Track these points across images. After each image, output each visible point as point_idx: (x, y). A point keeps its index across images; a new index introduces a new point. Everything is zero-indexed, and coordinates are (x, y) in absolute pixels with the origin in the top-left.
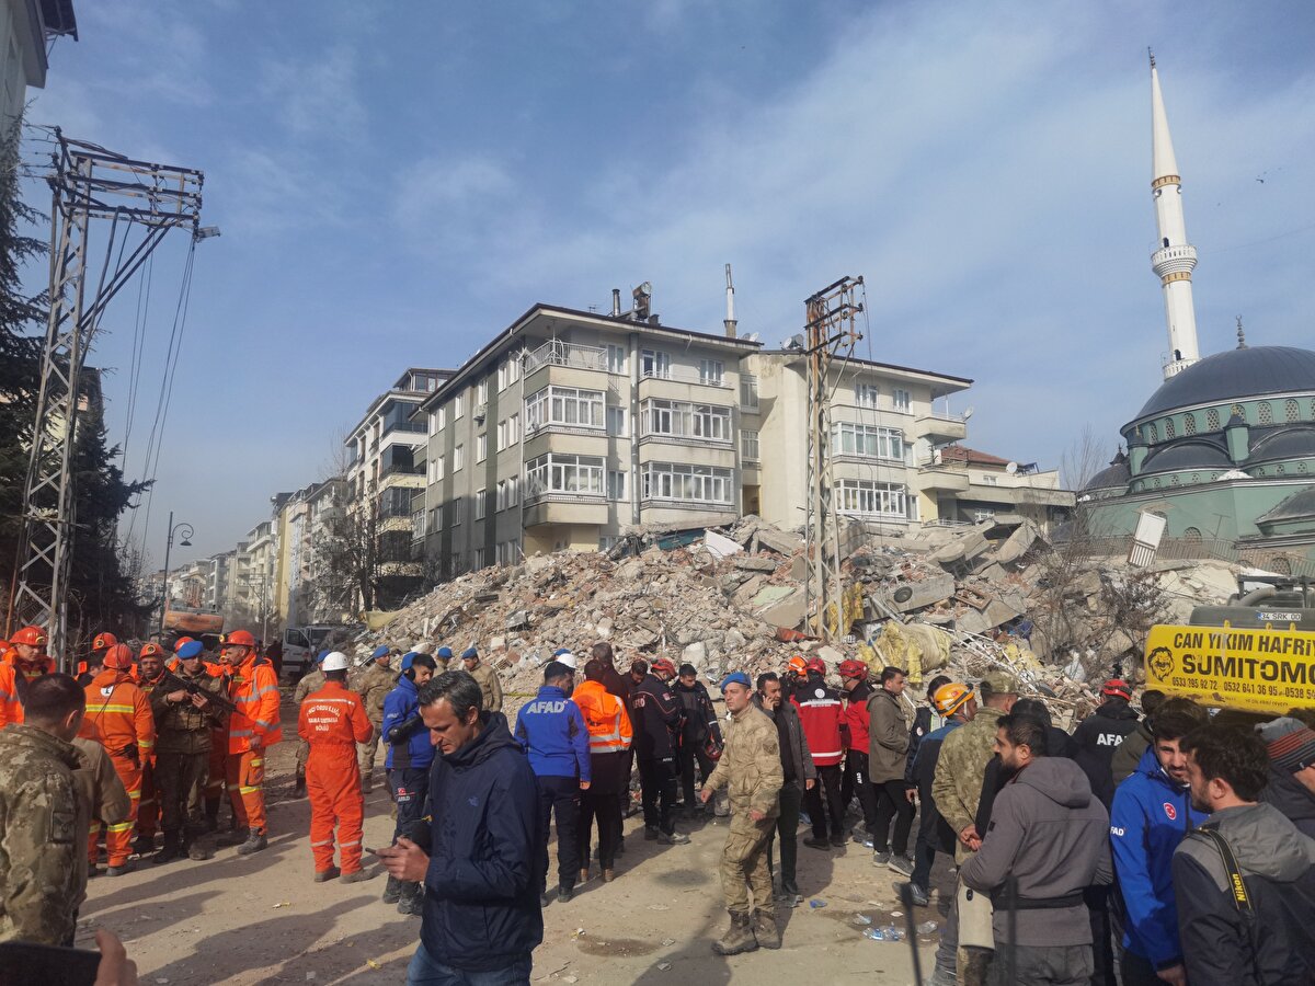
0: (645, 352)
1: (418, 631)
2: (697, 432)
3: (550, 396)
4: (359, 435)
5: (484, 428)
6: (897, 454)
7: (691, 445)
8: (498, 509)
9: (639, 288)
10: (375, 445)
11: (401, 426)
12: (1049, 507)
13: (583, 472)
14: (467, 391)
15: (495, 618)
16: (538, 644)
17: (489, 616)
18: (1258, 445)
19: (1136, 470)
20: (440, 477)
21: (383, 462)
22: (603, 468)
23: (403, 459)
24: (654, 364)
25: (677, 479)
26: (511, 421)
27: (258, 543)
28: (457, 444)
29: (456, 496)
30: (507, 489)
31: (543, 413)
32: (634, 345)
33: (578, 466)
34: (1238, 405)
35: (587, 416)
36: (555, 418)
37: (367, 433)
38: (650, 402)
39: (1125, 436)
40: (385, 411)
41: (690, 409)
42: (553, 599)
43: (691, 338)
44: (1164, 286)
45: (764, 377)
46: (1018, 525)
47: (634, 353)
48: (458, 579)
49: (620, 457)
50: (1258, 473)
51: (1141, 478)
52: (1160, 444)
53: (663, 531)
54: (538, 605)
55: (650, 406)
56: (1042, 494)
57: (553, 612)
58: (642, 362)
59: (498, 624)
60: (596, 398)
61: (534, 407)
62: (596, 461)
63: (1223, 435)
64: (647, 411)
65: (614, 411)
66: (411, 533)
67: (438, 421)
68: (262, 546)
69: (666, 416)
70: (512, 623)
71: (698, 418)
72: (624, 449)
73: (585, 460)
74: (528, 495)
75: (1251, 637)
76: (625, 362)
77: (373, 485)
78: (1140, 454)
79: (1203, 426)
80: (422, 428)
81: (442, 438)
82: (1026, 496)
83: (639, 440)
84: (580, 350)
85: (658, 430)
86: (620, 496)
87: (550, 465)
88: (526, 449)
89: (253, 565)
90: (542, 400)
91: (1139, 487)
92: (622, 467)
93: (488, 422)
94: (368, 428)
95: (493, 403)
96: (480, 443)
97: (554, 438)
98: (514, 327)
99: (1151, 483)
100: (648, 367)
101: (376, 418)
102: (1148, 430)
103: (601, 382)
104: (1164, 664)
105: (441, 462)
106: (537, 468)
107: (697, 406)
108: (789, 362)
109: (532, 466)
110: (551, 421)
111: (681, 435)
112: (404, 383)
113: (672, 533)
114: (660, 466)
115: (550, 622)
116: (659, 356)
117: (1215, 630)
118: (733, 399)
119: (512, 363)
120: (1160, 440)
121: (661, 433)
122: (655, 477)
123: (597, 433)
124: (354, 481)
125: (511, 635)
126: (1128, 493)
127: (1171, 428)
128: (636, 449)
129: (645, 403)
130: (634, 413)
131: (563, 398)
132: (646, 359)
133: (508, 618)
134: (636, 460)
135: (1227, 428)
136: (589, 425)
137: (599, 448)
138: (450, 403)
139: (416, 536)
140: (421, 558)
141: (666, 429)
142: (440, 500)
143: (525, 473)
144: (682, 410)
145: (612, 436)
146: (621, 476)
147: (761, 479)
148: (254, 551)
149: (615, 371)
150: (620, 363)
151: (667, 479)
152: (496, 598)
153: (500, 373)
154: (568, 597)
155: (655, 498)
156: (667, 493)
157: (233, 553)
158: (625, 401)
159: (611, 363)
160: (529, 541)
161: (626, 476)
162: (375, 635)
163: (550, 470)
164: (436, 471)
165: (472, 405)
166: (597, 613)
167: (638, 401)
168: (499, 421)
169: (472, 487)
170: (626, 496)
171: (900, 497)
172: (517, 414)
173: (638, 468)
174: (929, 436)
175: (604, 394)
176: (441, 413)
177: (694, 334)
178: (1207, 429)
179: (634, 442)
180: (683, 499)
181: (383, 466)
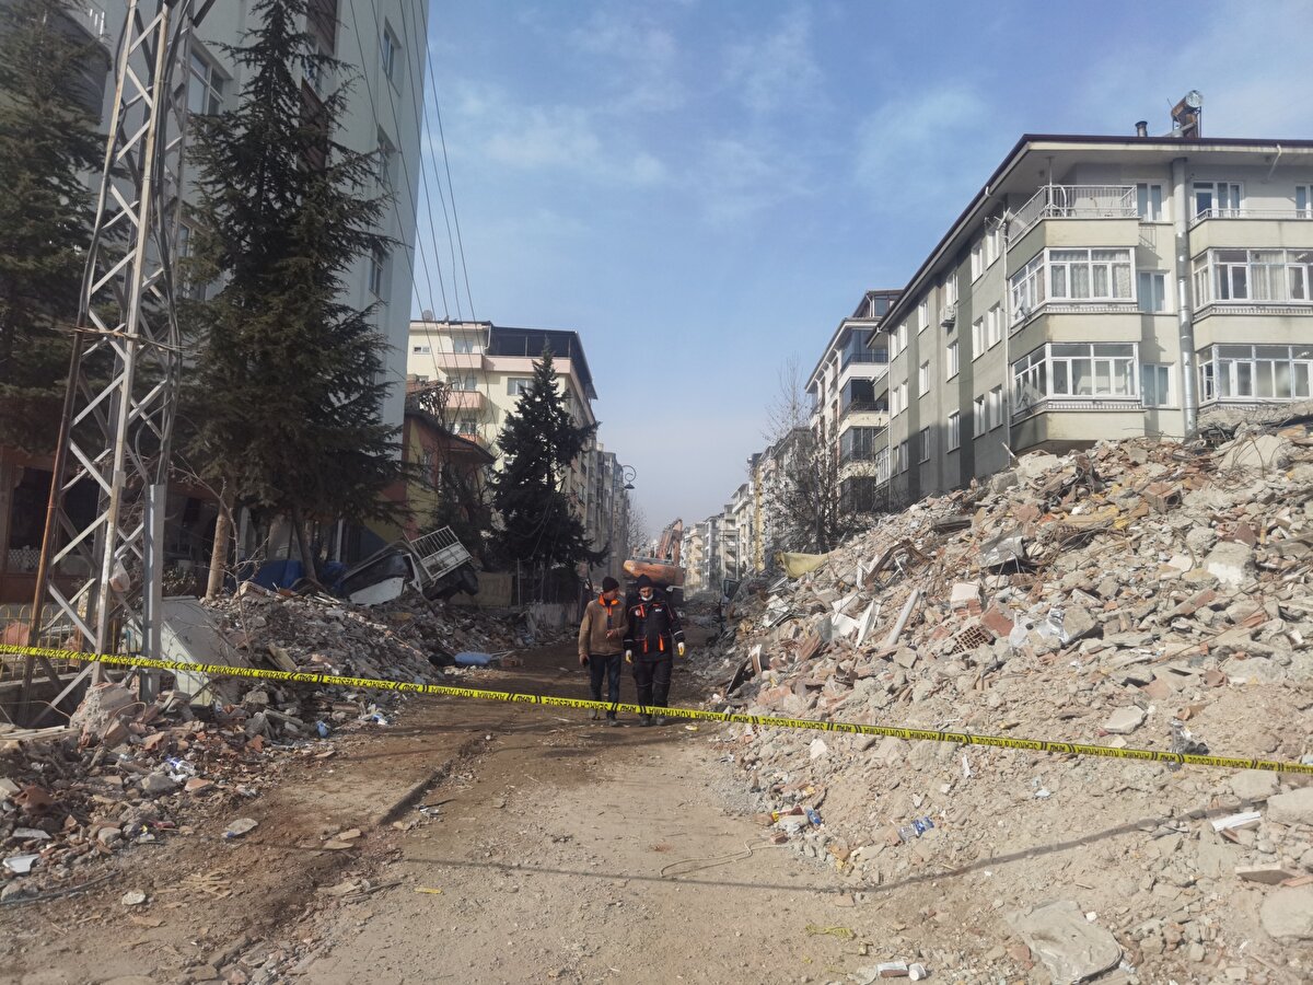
0: (1197, 186)
1: (848, 579)
2: (1297, 293)
3: (1047, 263)
4: (819, 377)
5: (955, 334)
7: (1286, 313)
8: (977, 434)
9: (1183, 102)
10: (834, 384)
11: (859, 358)
13: (1103, 369)
14: (932, 295)
15: (961, 550)
16: (1055, 599)
17: (953, 548)
20: (904, 405)
21: (842, 400)
22: (1135, 359)
23: (864, 395)
24: (1215, 202)
25: (1263, 369)
26: (991, 315)
27: (740, 504)
28: (922, 363)
29: (922, 427)
30: (988, 407)
31: (1037, 290)
32: (1180, 175)
33: (1093, 359)
35: (1105, 285)
36: (1054, 294)
37: (826, 373)
38: (1210, 254)
40: (842, 344)
41: (1283, 259)
42: (1079, 514)
43: (1280, 150)
47: (1179, 189)
48: (914, 507)
49: (1161, 343)
54: (1048, 524)
55: (1210, 262)
57: (1081, 539)
58: (1194, 202)
59: (966, 561)
60: (1120, 259)
61: (1023, 287)
62: (1122, 349)
64: (1206, 271)
65: (1149, 278)
66: (874, 479)
67: (898, 342)
68: (743, 507)
69: (1240, 275)
70: (994, 558)
71: (1298, 271)
72: (1167, 334)
73: (1103, 349)
74: (1016, 408)
76: (1165, 205)
77: (834, 428)
80: (881, 357)
81: (904, 360)
83: (1192, 316)
84: (1092, 195)
85: (1225, 296)
86: (1163, 401)
87: (1049, 360)
88: (1011, 346)
89: (738, 525)
90: (1034, 272)
92: (1164, 358)
93: (959, 327)
94: (826, 367)
95: (965, 301)
96: (951, 358)
97: (1053, 321)
98: (990, 184)
100: (1204, 203)
101: (834, 354)
103: (1129, 234)
105: (904, 389)
106: (1030, 369)
107: (1296, 254)
109: (1021, 367)
110: (1049, 298)
111: (1268, 300)
112: (862, 311)
114: (1229, 351)
116: (1222, 187)
119: (989, 239)
121: (1232, 299)
122: (1224, 369)
123: (1122, 308)
124: (815, 429)
125: (991, 579)
128: (1188, 329)
129: (1201, 258)
130: (1183, 274)
131: (1067, 264)
132: (1200, 197)
133: (986, 549)
134: (1188, 345)
136: (1110, 298)
137: (1128, 329)
138: (910, 318)
139: (879, 481)
140: (885, 505)
141: (1240, 292)
142: (905, 435)
143: (1011, 380)
144: (1267, 262)
145: (1147, 312)
146: (1164, 371)
148: (738, 512)
149: (1149, 218)
150: (1157, 208)
151: (1244, 371)
152: (968, 524)
153: (974, 257)
154: (1113, 510)
155: (1225, 398)
156: (1245, 388)
157: (722, 515)
158: (1167, 260)
159: (1142, 209)
161: (1172, 371)
162: (794, 585)
163: (1049, 369)
164: (899, 401)
165: (938, 309)
166: (1198, 535)
167: (1189, 259)
168: (975, 319)
169: (942, 412)
170: (1173, 399)
172: (998, 305)
173: (1192, 357)
175: (1132, 251)
176: (903, 329)
177: (1284, 143)
179: (1184, 318)
180: (1274, 398)
181: (842, 406)
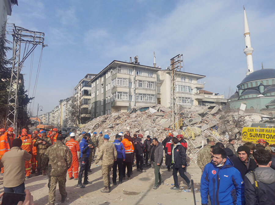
0: (137, 70)
1: (90, 128)
2: (148, 87)
3: (117, 79)
4: (77, 88)
5: (103, 86)
6: (189, 91)
7: (146, 90)
8: (106, 103)
9: (136, 57)
10: (80, 90)
11: (86, 86)
12: (222, 102)
14: (100, 78)
15: (106, 125)
16: (115, 131)
17: (104, 125)
18: (266, 89)
19: (240, 95)
20: (94, 96)
22: (128, 94)
23: (86, 93)
24: (139, 73)
25: (143, 97)
26: (109, 85)
27: (56, 110)
28: (97, 89)
29: (97, 100)
30: (108, 99)
31: (115, 83)
33: (123, 94)
34: (262, 81)
36: (118, 84)
37: (79, 87)
39: (238, 87)
40: (82, 83)
41: (146, 82)
42: (118, 122)
43: (146, 67)
44: (246, 56)
45: (162, 75)
46: (215, 106)
47: (134, 70)
48: (98, 118)
50: (266, 95)
51: (241, 96)
52: (245, 89)
53: (141, 107)
54: (115, 123)
55: (138, 81)
56: (220, 100)
57: (118, 124)
58: (136, 72)
59: (106, 127)
60: (126, 80)
61: (114, 82)
63: (258, 87)
64: (137, 83)
65: (130, 83)
66: (88, 108)
67: (93, 85)
68: (57, 111)
69: (141, 84)
70: (109, 127)
71: (148, 84)
72: (132, 91)
73: (124, 93)
74: (112, 100)
75: (264, 129)
76: (133, 72)
77: (80, 98)
78: (241, 91)
79: (254, 85)
80: (90, 86)
81: (94, 88)
82: (217, 100)
84: (123, 70)
85: (139, 87)
86: (132, 100)
87: (117, 94)
88: (112, 91)
89: (55, 115)
90: (115, 80)
91: (241, 98)
92: (132, 94)
93: (104, 85)
94: (79, 86)
95: (105, 81)
96: (102, 89)
97: (118, 88)
98: (109, 65)
99: (243, 97)
101: (80, 84)
102: (243, 86)
103: (127, 77)
104: (246, 135)
105: (94, 93)
106: (114, 94)
107: (148, 82)
108: (167, 72)
111: (144, 88)
112: (86, 77)
113: (142, 108)
114: (140, 94)
115: (117, 126)
116: (140, 71)
117: (256, 128)
118: (155, 80)
119: (109, 73)
120: (245, 88)
121: (140, 87)
122: (139, 96)
123: (127, 87)
124: (76, 97)
125: (109, 129)
126: (238, 99)
127: (247, 86)
130: (135, 83)
131: (120, 80)
133: (108, 125)
134: (135, 93)
135: (259, 86)
136: (125, 85)
137: (127, 90)
138: (96, 81)
139: (89, 109)
140: (90, 113)
142: (94, 101)
143: (112, 96)
144: (144, 82)
145: (130, 88)
146: (132, 96)
147: (161, 97)
148: (56, 112)
149: (130, 74)
151: (141, 97)
152: (106, 121)
153: (106, 75)
154: (121, 121)
155: (139, 101)
156: (141, 100)
157: (51, 112)
158: (133, 81)
159: (130, 73)
160: (113, 110)
162: (81, 129)
164: (93, 95)
165: (101, 82)
166: (127, 125)
167: (135, 81)
168: (106, 85)
169: (101, 98)
171: (190, 100)
172: (110, 83)
173: (135, 95)
174: (196, 88)
175: (128, 79)
176: (94, 83)
178: (255, 86)
179: (134, 89)
180: (145, 101)
181: (82, 94)
